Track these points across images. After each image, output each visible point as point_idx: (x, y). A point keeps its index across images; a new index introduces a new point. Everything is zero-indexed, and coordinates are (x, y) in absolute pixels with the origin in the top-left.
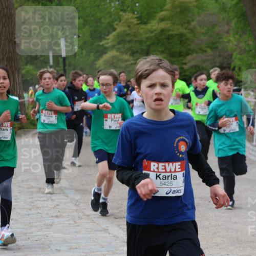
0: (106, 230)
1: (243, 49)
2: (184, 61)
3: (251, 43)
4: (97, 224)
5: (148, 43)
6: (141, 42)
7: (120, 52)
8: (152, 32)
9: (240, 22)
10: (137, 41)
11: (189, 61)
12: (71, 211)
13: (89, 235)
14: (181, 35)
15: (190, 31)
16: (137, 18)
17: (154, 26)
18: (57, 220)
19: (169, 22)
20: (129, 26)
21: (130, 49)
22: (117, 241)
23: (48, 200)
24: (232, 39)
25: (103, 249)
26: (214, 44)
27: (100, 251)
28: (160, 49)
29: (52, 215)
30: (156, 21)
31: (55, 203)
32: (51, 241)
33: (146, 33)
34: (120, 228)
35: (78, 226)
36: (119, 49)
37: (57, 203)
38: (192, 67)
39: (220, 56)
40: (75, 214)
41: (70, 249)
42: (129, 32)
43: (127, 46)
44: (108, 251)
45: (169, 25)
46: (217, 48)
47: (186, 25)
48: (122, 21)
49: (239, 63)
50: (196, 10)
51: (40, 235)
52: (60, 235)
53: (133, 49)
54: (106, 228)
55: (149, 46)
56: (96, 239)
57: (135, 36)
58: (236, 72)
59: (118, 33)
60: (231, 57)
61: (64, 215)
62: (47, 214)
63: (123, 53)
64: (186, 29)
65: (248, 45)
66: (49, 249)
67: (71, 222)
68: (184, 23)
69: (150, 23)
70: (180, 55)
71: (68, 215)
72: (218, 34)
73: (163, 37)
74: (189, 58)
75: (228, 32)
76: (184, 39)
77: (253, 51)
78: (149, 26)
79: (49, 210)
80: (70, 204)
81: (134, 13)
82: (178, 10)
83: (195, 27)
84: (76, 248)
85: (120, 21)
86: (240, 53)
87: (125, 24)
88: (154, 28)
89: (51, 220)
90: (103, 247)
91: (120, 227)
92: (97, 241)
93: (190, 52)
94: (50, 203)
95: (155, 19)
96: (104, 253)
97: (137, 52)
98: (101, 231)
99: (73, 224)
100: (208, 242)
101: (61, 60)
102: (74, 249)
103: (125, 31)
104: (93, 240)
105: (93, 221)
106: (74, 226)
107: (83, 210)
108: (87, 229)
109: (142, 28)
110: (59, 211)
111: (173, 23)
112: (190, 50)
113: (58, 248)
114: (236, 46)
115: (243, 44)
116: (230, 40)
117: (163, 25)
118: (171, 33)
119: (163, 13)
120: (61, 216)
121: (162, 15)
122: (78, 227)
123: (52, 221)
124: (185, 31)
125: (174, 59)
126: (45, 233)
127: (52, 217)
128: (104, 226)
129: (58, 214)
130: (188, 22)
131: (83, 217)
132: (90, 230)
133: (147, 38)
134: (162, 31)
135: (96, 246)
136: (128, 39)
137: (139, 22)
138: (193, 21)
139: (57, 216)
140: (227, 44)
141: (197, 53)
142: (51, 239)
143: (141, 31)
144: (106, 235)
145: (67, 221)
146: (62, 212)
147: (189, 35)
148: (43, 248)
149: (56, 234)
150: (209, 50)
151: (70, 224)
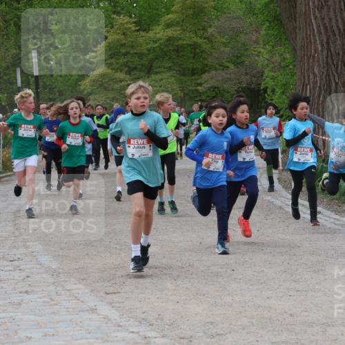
0: (93, 310)
1: (277, 64)
2: (199, 81)
3: (288, 56)
4: (82, 302)
5: (150, 57)
6: (140, 55)
7: (112, 69)
8: (155, 42)
9: (273, 28)
10: (136, 53)
11: (206, 82)
12: (47, 284)
13: (70, 317)
14: (195, 46)
15: (206, 40)
16: (134, 23)
17: (159, 33)
18: (26, 297)
19: (178, 28)
20: (124, 34)
21: (126, 65)
22: (108, 325)
23: (15, 270)
24: (262, 50)
25: (89, 336)
26: (238, 57)
27: (86, 339)
28: (167, 65)
29: (20, 290)
30: (160, 27)
31: (24, 274)
32: (19, 325)
33: (147, 44)
34: (113, 307)
35: (57, 304)
36: (111, 64)
37: (27, 274)
38: (209, 89)
39: (246, 74)
40: (52, 288)
41: (46, 336)
42: (124, 42)
43: (122, 60)
44: (97, 339)
45: (178, 32)
46: (242, 63)
47: (202, 32)
48: (115, 27)
49: (273, 83)
50: (214, 12)
51: (4, 318)
52: (32, 317)
53: (129, 64)
54: (94, 308)
55: (152, 61)
56: (81, 322)
57: (132, 47)
58: (269, 95)
59: (109, 43)
60: (262, 75)
61: (36, 289)
62: (14, 289)
63: (116, 70)
64: (201, 38)
65: (284, 59)
66: (16, 337)
67: (46, 299)
68: (199, 29)
69: (152, 30)
70: (194, 72)
71: (43, 290)
72: (244, 44)
73: (170, 48)
74: (205, 76)
75: (256, 42)
76: (198, 51)
77: (291, 67)
78: (151, 34)
79: (17, 283)
80: (44, 276)
81: (131, 17)
82: (191, 12)
83: (212, 35)
84: (53, 335)
85: (112, 27)
86: (273, 70)
87: (119, 31)
88: (158, 36)
89: (20, 296)
90: (90, 333)
91: (113, 305)
92: (81, 324)
93: (207, 69)
94: (17, 274)
95: (159, 25)
96: (91, 341)
97: (135, 68)
98: (87, 311)
99: (48, 302)
100: (231, 324)
101: (32, 80)
102: (50, 335)
103: (118, 40)
104: (76, 324)
105: (76, 297)
106: (51, 305)
107: (63, 283)
108: (68, 308)
109: (142, 37)
110: (29, 285)
111: (184, 30)
112: (207, 65)
113: (29, 335)
114: (268, 60)
115: (277, 58)
116: (260, 52)
117: (170, 32)
118: (181, 42)
119: (170, 16)
120: (33, 291)
121: (169, 19)
122: (56, 307)
123: (20, 298)
124: (199, 41)
125: (185, 79)
126: (11, 314)
127: (20, 292)
128: (92, 305)
129: (29, 289)
130: (204, 29)
131: (63, 292)
132: (72, 310)
133: (149, 50)
134: (170, 39)
135: (80, 332)
136: (123, 51)
137: (137, 28)
138: (210, 26)
139: (27, 292)
140: (257, 58)
141: (216, 69)
142: (19, 323)
143: (141, 40)
144: (94, 316)
145: (40, 298)
146: (35, 286)
147: (205, 46)
148: (7, 335)
149: (26, 316)
150: (232, 66)
151: (44, 302)
